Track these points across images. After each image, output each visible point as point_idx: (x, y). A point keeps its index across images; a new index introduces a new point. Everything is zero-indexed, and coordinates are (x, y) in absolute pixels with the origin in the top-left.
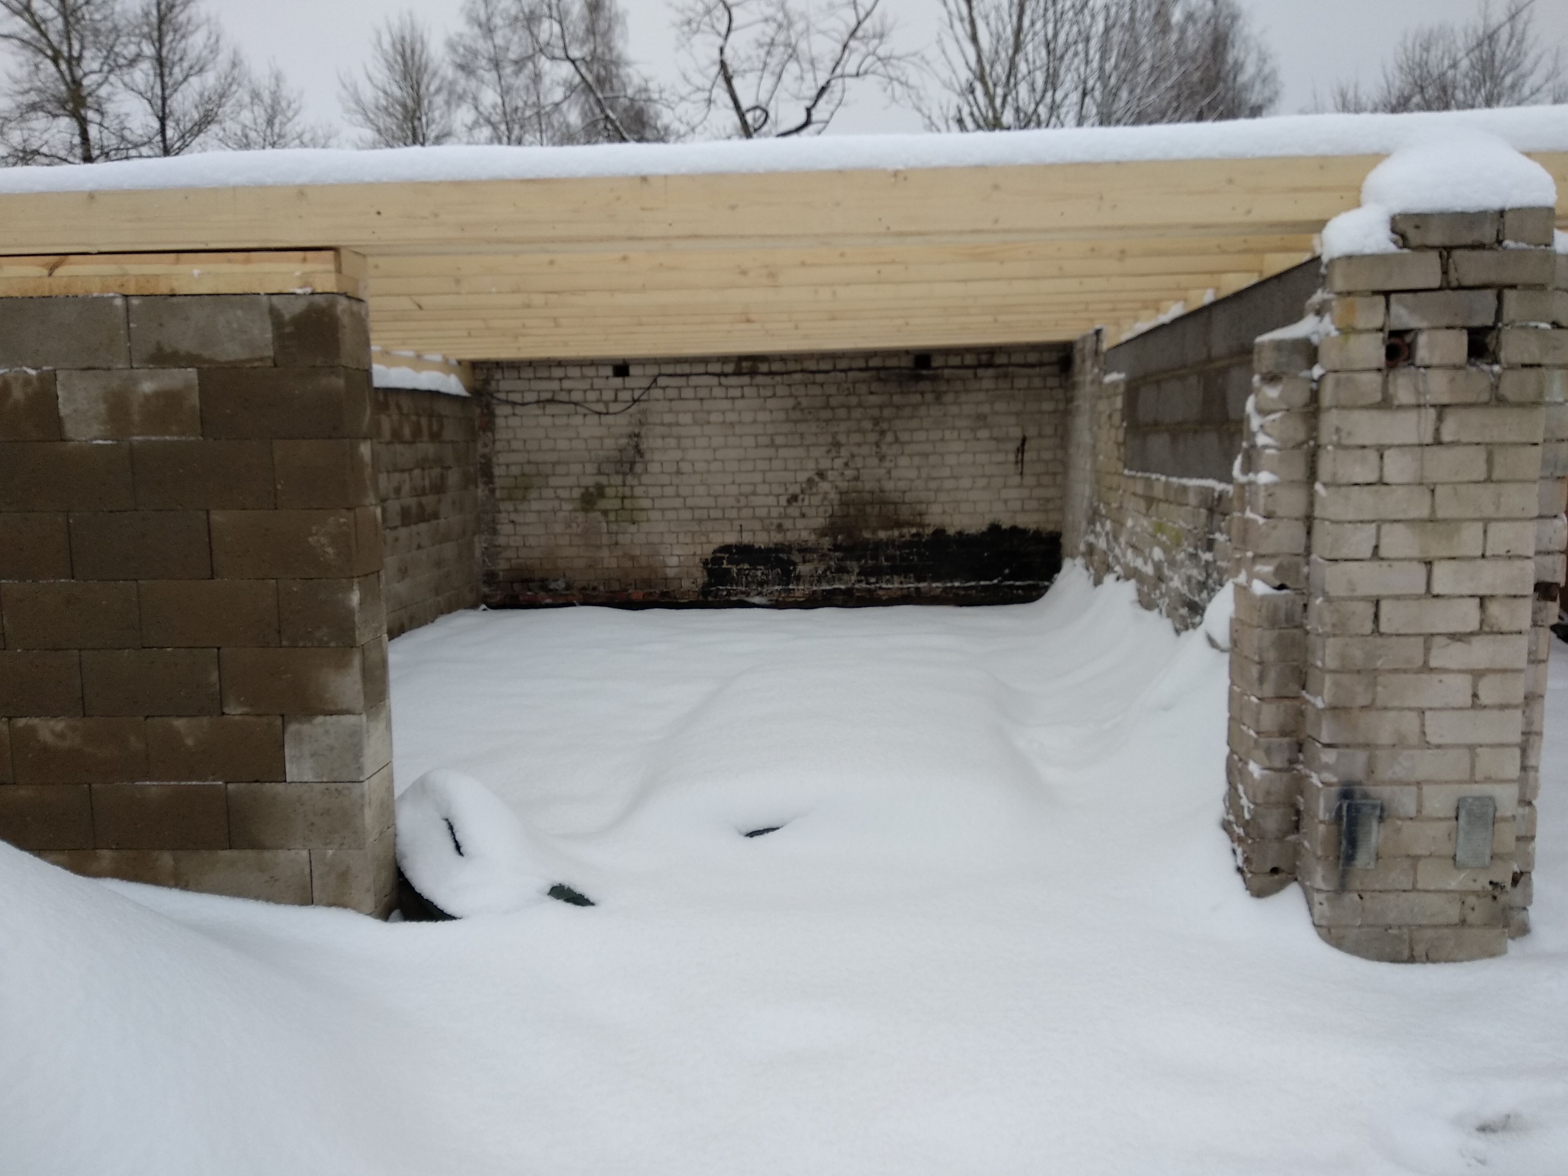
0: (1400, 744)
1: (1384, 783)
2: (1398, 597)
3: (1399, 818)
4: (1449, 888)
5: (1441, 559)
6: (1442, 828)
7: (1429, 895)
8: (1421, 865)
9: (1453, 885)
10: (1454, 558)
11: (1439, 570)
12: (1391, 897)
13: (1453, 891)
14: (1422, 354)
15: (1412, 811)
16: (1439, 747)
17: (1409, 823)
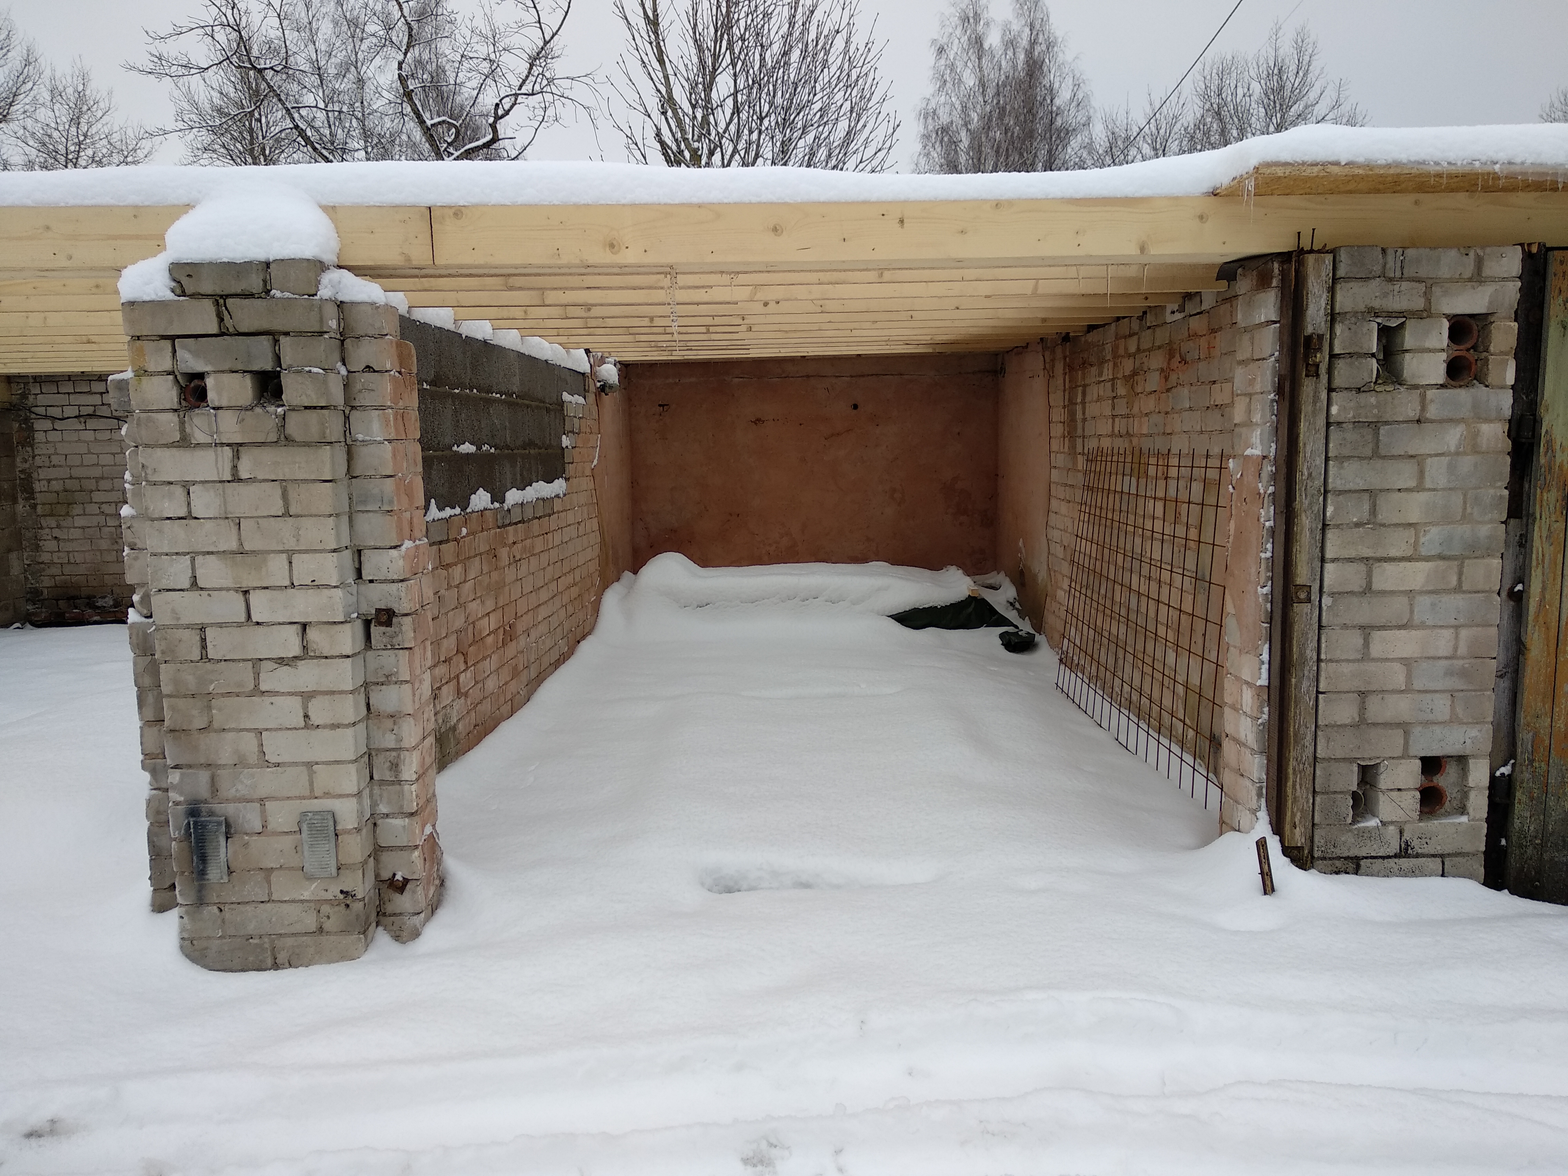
0: (240, 763)
1: (228, 801)
2: (220, 625)
3: (247, 834)
4: (302, 898)
5: (255, 588)
6: (287, 842)
7: (285, 905)
8: (274, 878)
9: (306, 895)
10: (267, 588)
11: (255, 598)
12: (248, 908)
13: (307, 901)
14: (212, 396)
15: (258, 827)
16: (278, 765)
17: (255, 838)
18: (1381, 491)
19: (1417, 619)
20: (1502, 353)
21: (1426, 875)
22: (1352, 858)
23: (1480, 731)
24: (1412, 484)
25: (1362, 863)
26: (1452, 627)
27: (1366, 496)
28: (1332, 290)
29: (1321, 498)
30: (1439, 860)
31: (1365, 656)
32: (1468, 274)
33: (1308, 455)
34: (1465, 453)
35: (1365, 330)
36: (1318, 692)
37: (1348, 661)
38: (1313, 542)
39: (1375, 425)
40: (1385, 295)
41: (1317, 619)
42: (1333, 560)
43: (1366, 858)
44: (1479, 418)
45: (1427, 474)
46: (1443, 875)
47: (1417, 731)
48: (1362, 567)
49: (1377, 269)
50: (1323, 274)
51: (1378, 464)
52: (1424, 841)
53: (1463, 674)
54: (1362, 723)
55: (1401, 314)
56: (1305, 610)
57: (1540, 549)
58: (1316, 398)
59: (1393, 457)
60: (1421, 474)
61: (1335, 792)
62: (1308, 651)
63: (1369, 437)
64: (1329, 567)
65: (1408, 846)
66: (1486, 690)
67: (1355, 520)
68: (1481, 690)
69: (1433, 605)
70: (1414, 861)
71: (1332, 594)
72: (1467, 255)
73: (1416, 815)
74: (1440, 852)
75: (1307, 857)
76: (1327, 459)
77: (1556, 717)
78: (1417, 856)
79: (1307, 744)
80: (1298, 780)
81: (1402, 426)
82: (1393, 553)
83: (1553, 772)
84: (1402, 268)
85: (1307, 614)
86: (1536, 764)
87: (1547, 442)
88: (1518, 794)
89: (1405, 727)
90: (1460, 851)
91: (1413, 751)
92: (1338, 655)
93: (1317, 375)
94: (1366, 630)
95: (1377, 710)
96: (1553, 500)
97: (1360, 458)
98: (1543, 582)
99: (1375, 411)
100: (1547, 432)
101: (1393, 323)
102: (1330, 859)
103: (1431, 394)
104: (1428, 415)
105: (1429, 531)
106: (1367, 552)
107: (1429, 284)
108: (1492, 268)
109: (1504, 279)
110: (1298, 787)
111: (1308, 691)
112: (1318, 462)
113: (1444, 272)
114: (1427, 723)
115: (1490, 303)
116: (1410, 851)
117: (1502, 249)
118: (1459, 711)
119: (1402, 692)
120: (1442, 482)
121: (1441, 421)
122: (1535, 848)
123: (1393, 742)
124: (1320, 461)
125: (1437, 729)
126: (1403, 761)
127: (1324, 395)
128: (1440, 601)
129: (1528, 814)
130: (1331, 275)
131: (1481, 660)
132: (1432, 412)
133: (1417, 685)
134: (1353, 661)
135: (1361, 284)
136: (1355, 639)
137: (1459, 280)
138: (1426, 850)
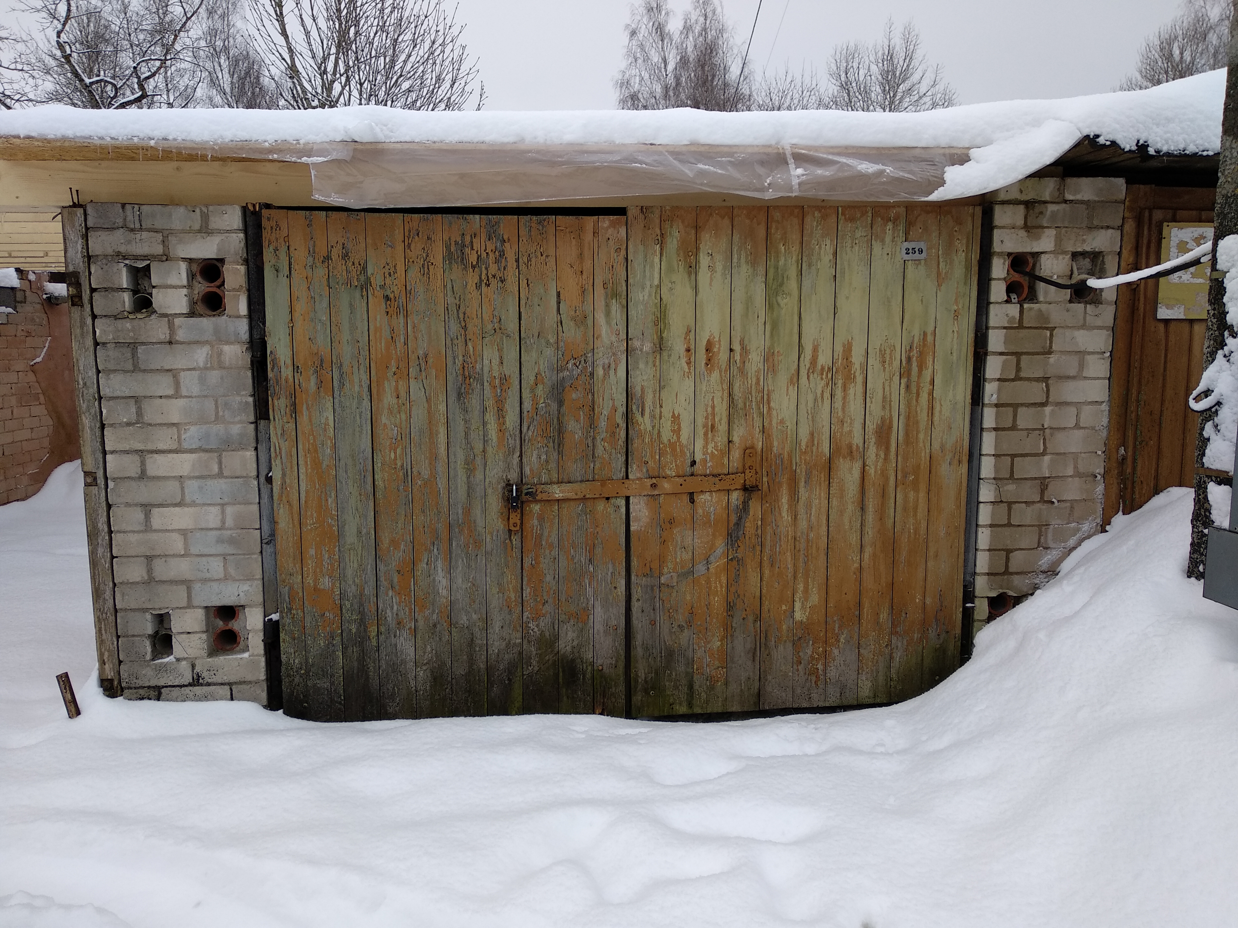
18: (145, 397)
19: (188, 499)
20: (234, 290)
21: (217, 700)
22: (153, 687)
23: (251, 586)
24: (171, 392)
25: (163, 690)
26: (219, 504)
27: (132, 401)
28: (86, 237)
29: (97, 403)
30: (227, 687)
31: (147, 527)
32: (197, 226)
33: (81, 368)
34: (212, 368)
35: (115, 270)
36: (113, 557)
37: (134, 532)
38: (94, 437)
39: (133, 346)
40: (129, 242)
41: (104, 499)
42: (112, 452)
43: (166, 687)
44: (220, 341)
45: (182, 384)
46: (232, 699)
47: (197, 587)
48: (136, 458)
49: (120, 221)
50: (77, 224)
51: (140, 376)
52: (212, 673)
53: (232, 541)
54: (150, 581)
55: (145, 257)
56: (94, 492)
57: (277, 444)
58: (83, 324)
59: (152, 371)
60: (177, 385)
61: (133, 636)
62: (100, 525)
63: (129, 355)
64: (109, 457)
65: (199, 677)
66: (253, 554)
67: (125, 420)
68: (249, 554)
69: (200, 488)
70: (205, 689)
71: (114, 479)
72: (194, 211)
73: (204, 653)
74: (227, 681)
75: (117, 687)
76: (98, 372)
77: (305, 575)
78: (209, 684)
79: (107, 598)
80: (103, 626)
81: (156, 346)
82: (161, 446)
83: (308, 619)
84: (140, 221)
85: (95, 494)
86: (294, 612)
87: (273, 360)
88: (282, 635)
89: (187, 584)
90: (243, 680)
91: (195, 603)
92: (124, 527)
93: (82, 306)
94: (147, 508)
95: (161, 570)
96: (283, 406)
97: (125, 372)
98: (283, 469)
99: (131, 334)
100: (271, 352)
101: (141, 265)
102: (135, 688)
103: (177, 321)
104: (177, 338)
105: (189, 429)
106: (140, 446)
107: (166, 235)
108: (216, 222)
109: (228, 231)
110: (103, 632)
111: (103, 556)
112: (90, 374)
113: (176, 224)
114: (205, 581)
115: (219, 250)
116: (201, 681)
117: (224, 208)
118: (232, 571)
119: (182, 556)
120: (195, 390)
121: (189, 343)
122: (301, 677)
123: (179, 596)
124: (92, 373)
125: (215, 585)
126: (188, 610)
127: (89, 321)
128: (206, 485)
129: (292, 650)
130: (83, 225)
131: (247, 531)
132: (181, 335)
133: (194, 550)
134: (139, 532)
135: (107, 233)
136: (138, 515)
137: (190, 231)
138: (215, 679)
